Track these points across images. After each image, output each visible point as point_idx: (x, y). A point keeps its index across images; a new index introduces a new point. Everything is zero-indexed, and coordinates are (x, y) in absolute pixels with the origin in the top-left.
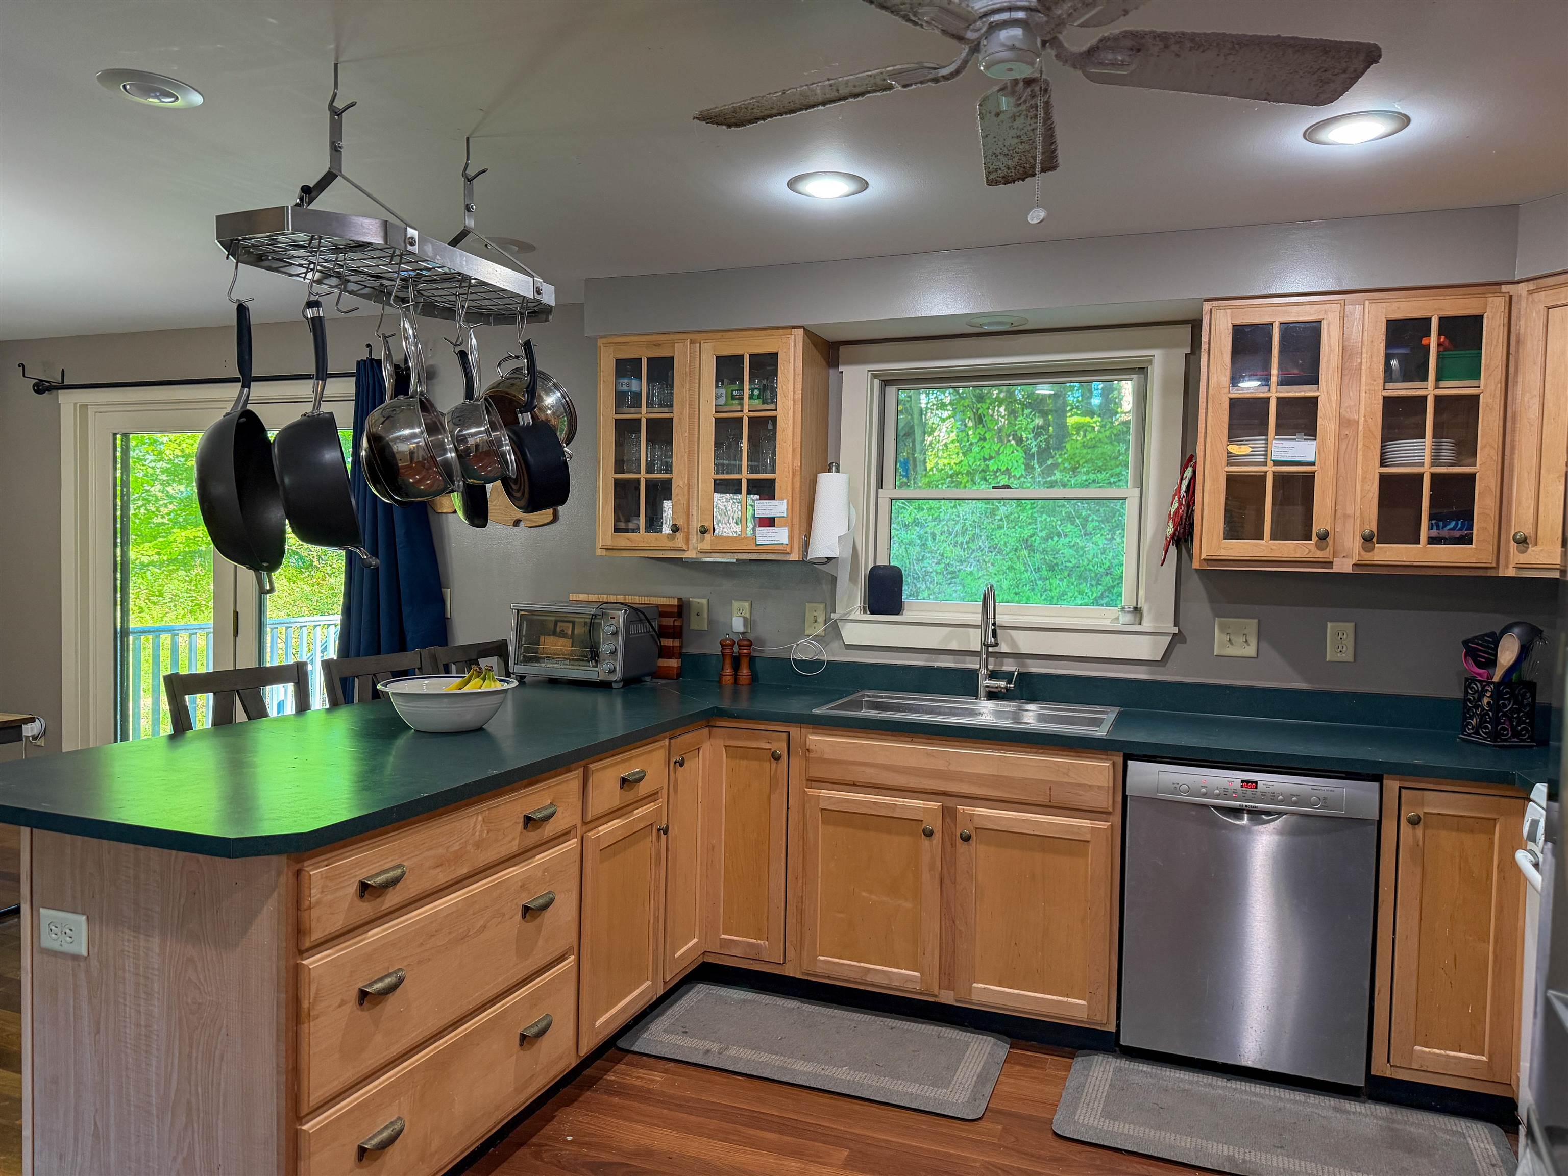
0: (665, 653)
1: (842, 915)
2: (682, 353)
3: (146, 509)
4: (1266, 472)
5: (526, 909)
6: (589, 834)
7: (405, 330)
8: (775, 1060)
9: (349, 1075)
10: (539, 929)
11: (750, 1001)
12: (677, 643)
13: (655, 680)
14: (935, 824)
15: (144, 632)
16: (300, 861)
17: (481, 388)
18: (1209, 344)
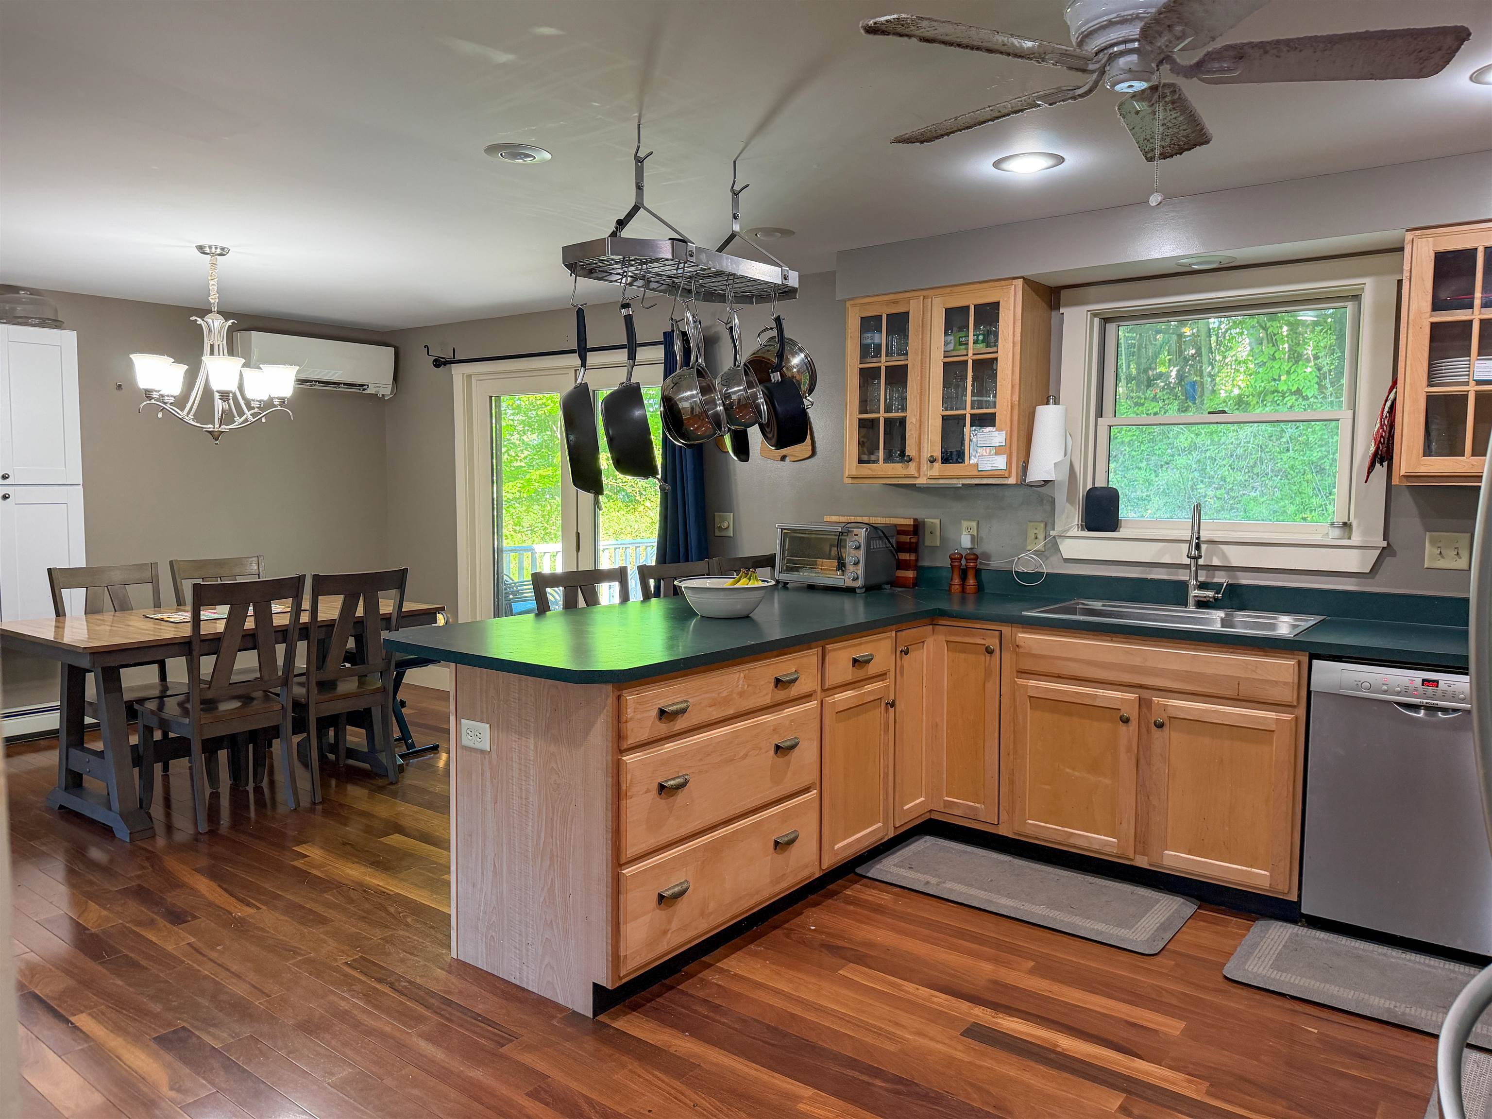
0: (902, 565)
1: (1047, 787)
2: (915, 308)
3: (509, 455)
4: (1468, 391)
5: (778, 748)
6: (827, 699)
7: (687, 318)
8: (982, 894)
9: (652, 842)
10: (788, 764)
11: (969, 852)
12: (913, 557)
13: (894, 588)
14: (1132, 712)
15: (512, 551)
16: (620, 689)
17: (744, 357)
18: (1411, 272)
